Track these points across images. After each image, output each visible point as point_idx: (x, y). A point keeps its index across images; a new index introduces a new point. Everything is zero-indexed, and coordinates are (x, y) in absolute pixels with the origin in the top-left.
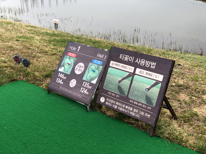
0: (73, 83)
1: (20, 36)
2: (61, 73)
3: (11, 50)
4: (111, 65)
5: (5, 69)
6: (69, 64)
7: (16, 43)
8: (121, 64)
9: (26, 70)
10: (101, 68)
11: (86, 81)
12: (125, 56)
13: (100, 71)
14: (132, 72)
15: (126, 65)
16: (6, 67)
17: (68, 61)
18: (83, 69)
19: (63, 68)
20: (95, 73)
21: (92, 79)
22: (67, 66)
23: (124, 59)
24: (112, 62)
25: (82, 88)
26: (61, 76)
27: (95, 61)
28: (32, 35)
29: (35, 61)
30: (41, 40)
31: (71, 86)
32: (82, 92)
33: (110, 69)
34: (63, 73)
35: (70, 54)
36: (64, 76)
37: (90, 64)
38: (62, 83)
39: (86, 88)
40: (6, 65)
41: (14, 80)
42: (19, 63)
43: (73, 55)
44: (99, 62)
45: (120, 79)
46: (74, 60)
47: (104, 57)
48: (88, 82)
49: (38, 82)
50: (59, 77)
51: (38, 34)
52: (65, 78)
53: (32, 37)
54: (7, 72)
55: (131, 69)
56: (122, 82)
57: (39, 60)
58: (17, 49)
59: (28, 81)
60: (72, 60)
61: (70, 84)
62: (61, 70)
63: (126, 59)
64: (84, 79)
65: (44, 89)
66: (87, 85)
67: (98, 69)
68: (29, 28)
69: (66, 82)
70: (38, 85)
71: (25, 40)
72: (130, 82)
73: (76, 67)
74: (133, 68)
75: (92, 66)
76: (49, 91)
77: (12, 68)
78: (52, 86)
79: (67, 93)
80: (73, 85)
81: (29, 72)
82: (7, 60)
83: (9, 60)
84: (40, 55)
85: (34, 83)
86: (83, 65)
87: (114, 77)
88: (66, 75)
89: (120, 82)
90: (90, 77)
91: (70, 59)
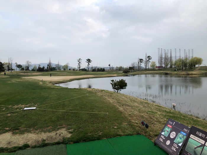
0: (168, 143)
1: (150, 110)
2: (163, 135)
3: (142, 118)
4: (191, 137)
5: (136, 127)
6: (167, 131)
7: (146, 114)
8: (197, 138)
9: (146, 130)
10: (185, 137)
11: (175, 143)
12: (200, 133)
13: (184, 139)
14: (203, 144)
15: (200, 139)
16: (137, 126)
17: (167, 129)
18: (175, 136)
19: (164, 132)
20: (181, 140)
21: (179, 143)
22: (166, 132)
23: (199, 135)
24: (191, 135)
25: (173, 147)
26: (162, 137)
27: (182, 133)
28: (156, 111)
29: (152, 126)
30: (161, 114)
31: (167, 144)
32: (173, 149)
33: (190, 139)
34: (164, 136)
35: (169, 126)
36: (164, 137)
37: (179, 134)
38: (162, 141)
39: (175, 147)
40: (137, 125)
41: (139, 134)
42: (144, 125)
43: (171, 126)
44: (184, 134)
45: (196, 147)
46: (170, 129)
47: (187, 131)
48: (176, 144)
49: (151, 137)
50: (161, 137)
51: (160, 111)
52: (164, 139)
53: (156, 112)
54: (137, 129)
55: (203, 142)
56: (196, 149)
57: (155, 125)
58: (145, 118)
59: (146, 136)
60: (169, 129)
61: (167, 143)
62: (163, 133)
63: (200, 135)
64: (174, 141)
65: (153, 142)
66: (176, 145)
67: (183, 137)
68: (157, 107)
69: (165, 141)
70: (150, 139)
71: (152, 113)
72: (201, 150)
73: (171, 134)
74: (204, 142)
75: (180, 135)
76: (155, 144)
77: (140, 127)
78: (157, 142)
79: (164, 148)
80: (168, 144)
81: (147, 131)
82: (138, 123)
83: (139, 123)
84: (156, 123)
85: (148, 138)
86: (175, 133)
87: (192, 145)
88: (165, 137)
89: (195, 148)
90: (178, 141)
91: (168, 128)
